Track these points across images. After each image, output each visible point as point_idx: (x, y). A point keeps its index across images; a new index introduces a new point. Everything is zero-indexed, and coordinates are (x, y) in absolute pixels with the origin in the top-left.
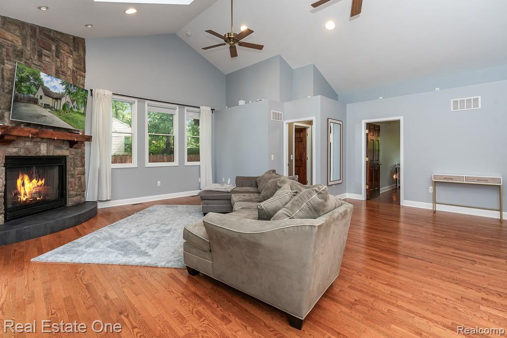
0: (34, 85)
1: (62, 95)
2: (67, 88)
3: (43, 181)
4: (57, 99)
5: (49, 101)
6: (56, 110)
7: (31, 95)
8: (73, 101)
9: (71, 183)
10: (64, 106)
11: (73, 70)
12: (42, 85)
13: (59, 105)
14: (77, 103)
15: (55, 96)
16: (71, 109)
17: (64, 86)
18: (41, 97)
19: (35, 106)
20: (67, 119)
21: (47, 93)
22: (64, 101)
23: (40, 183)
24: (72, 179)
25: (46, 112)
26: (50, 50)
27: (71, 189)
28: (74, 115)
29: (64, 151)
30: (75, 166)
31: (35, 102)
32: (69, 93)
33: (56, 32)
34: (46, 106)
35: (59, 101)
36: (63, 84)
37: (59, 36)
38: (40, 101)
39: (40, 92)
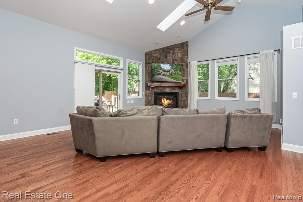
0: (159, 69)
1: (170, 70)
2: (172, 67)
3: (171, 101)
4: (168, 72)
5: (165, 73)
6: (168, 76)
7: (158, 72)
8: (175, 71)
9: (180, 103)
10: (171, 73)
11: (181, 57)
12: (162, 68)
13: (169, 74)
14: (177, 71)
15: (167, 71)
16: (174, 74)
17: (171, 66)
18: (162, 72)
19: (160, 76)
20: (173, 78)
21: (164, 70)
22: (171, 72)
23: (170, 101)
24: (180, 102)
25: (164, 77)
26: (170, 53)
27: (180, 106)
28: (176, 76)
29: (177, 91)
30: (182, 97)
31: (160, 74)
32: (173, 68)
33: (173, 45)
34: (164, 75)
35: (169, 72)
36: (170, 66)
37: (174, 46)
38: (161, 74)
39: (161, 71)
